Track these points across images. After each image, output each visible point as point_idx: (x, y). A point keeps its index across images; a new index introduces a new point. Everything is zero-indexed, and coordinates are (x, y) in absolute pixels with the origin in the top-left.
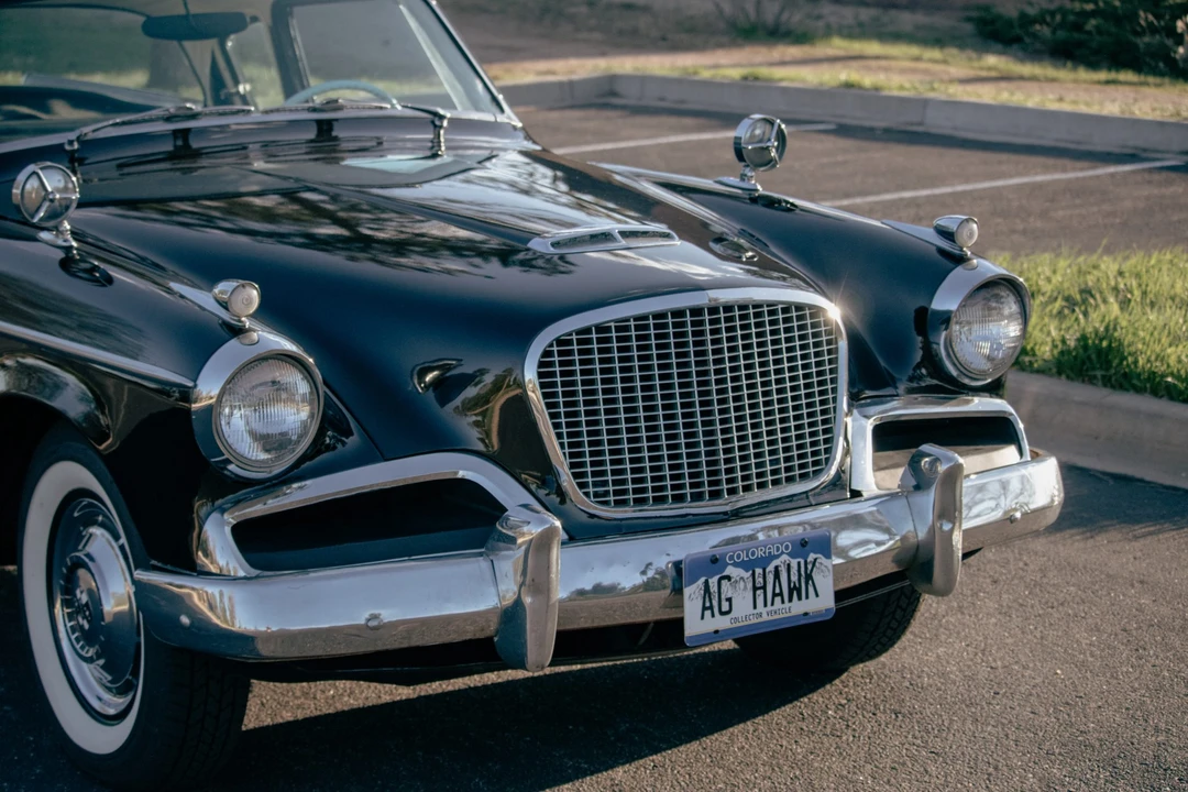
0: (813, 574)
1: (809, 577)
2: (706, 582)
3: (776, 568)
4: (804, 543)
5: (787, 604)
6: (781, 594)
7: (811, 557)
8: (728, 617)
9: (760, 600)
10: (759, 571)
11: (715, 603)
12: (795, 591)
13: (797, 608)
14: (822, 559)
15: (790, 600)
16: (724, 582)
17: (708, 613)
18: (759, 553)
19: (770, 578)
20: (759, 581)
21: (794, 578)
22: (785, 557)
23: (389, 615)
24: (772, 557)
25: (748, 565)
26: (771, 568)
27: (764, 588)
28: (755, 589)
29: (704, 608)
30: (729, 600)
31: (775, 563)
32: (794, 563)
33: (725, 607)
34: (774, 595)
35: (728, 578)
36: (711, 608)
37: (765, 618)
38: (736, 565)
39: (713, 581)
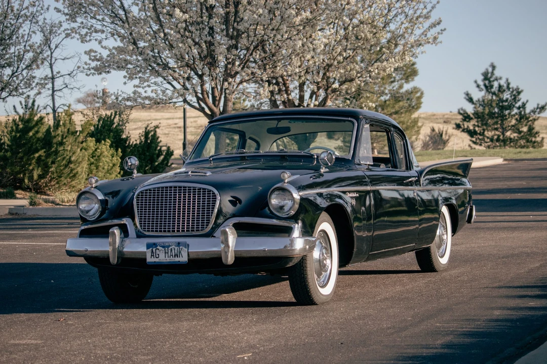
0: (182, 252)
1: (180, 252)
2: (152, 250)
3: (171, 249)
4: (179, 243)
5: (174, 258)
6: (172, 255)
7: (181, 247)
8: (158, 259)
9: (167, 256)
10: (166, 249)
11: (155, 255)
12: (176, 255)
13: (177, 259)
14: (184, 248)
15: (175, 257)
16: (157, 250)
17: (152, 257)
18: (167, 244)
19: (170, 251)
20: (167, 251)
21: (176, 252)
22: (173, 246)
23: (90, 249)
24: (170, 246)
25: (163, 247)
26: (170, 248)
27: (168, 253)
28: (165, 253)
29: (152, 256)
30: (158, 255)
31: (171, 247)
32: (176, 248)
33: (157, 256)
34: (170, 255)
35: (158, 249)
36: (153, 256)
37: (168, 260)
38: (160, 246)
39: (154, 249)
